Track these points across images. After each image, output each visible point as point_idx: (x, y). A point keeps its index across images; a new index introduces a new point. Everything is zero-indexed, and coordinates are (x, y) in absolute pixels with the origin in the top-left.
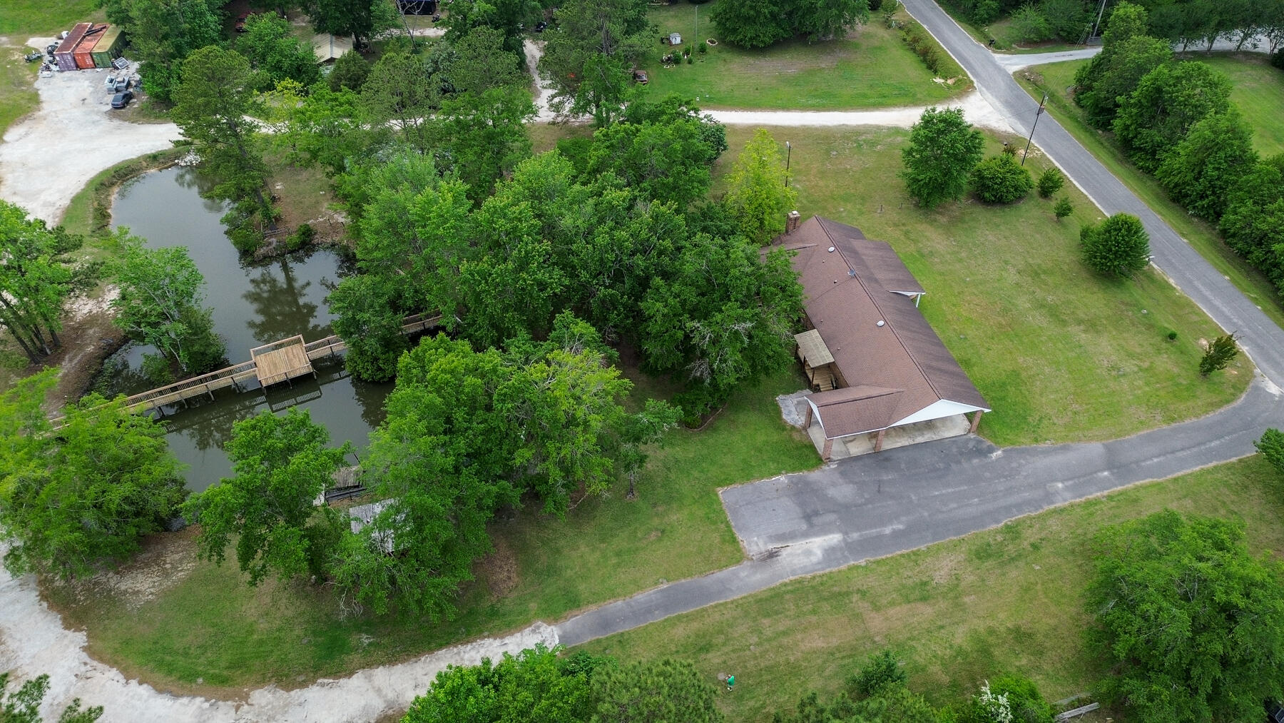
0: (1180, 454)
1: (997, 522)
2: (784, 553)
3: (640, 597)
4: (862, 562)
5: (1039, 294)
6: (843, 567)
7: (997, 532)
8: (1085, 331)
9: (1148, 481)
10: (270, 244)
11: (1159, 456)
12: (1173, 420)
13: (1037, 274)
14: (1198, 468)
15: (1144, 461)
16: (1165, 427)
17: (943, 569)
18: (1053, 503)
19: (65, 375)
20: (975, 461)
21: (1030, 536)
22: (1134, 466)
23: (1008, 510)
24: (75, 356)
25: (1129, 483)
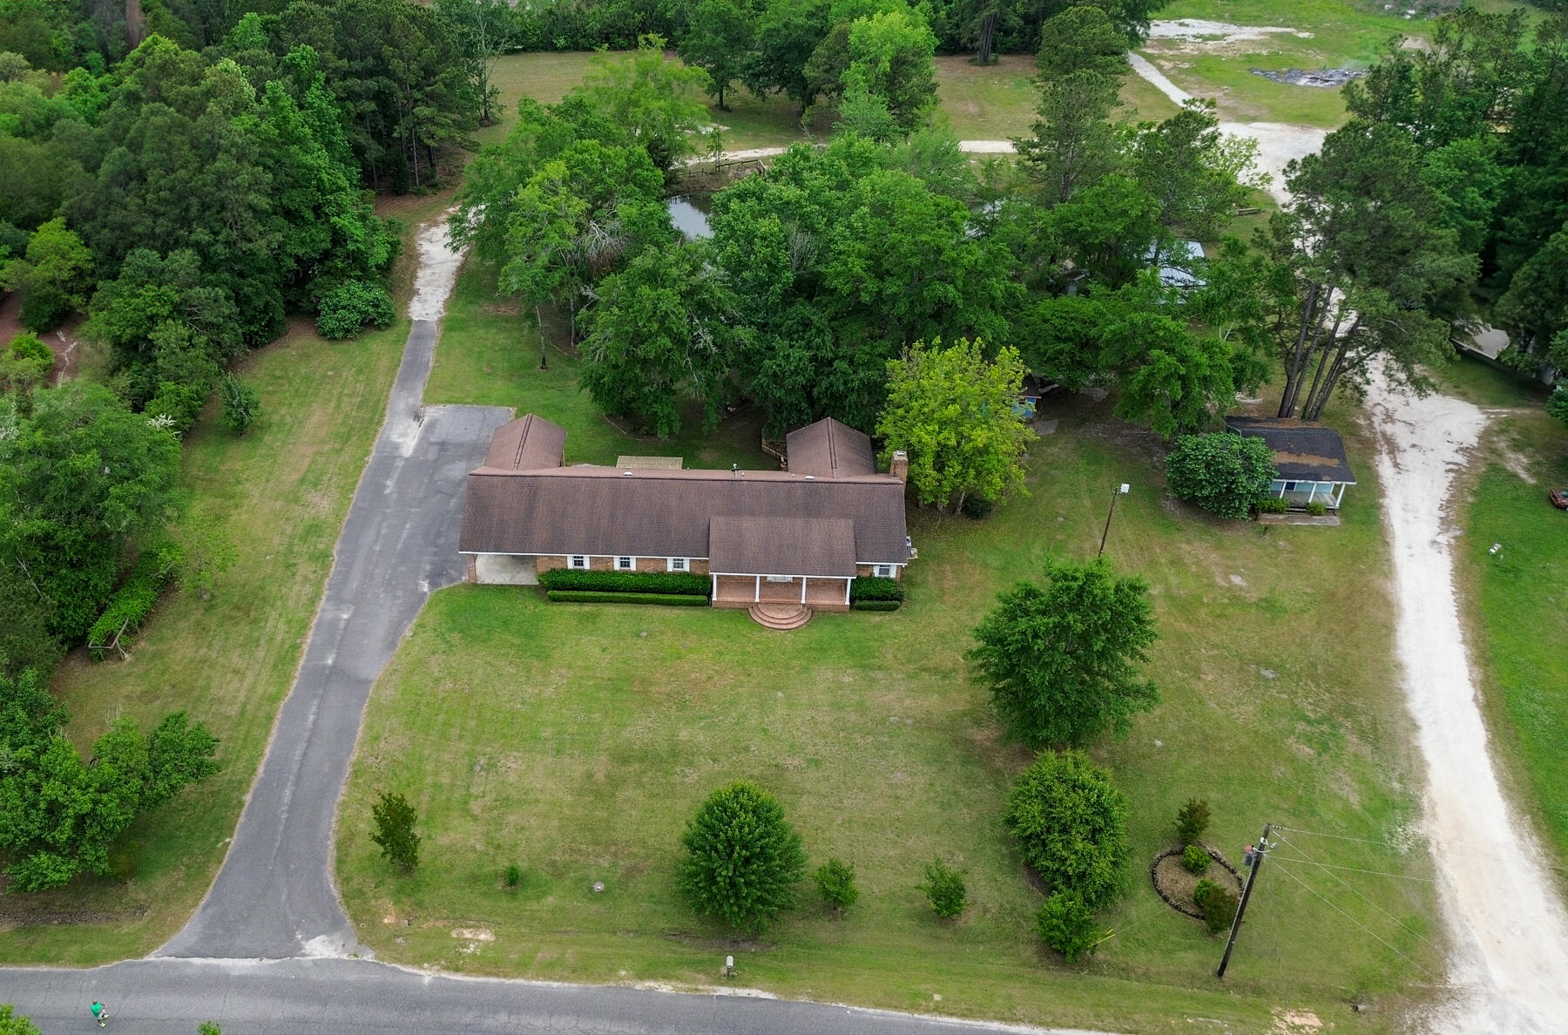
0: (302, 746)
1: (340, 552)
4: (370, 459)
6: (374, 448)
7: (329, 547)
9: (291, 693)
11: (315, 723)
12: (355, 774)
14: (267, 751)
15: (319, 707)
16: (353, 758)
17: (322, 505)
18: (328, 599)
20: (428, 567)
21: (305, 569)
22: (320, 691)
25: (301, 674)
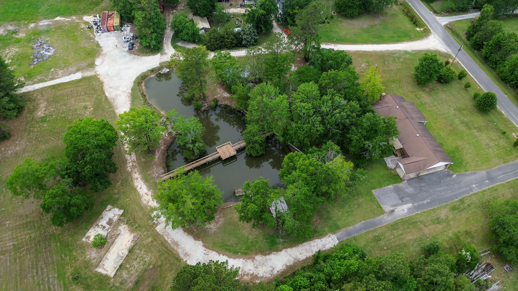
0: (508, 174)
1: (457, 198)
2: (396, 210)
3: (357, 225)
4: (419, 212)
5: (462, 118)
6: (414, 214)
7: (457, 201)
8: (477, 132)
9: (499, 183)
10: (205, 106)
11: (502, 175)
12: (506, 162)
13: (460, 111)
14: (514, 179)
15: (498, 177)
16: (504, 165)
17: (443, 213)
18: (473, 191)
19: (159, 157)
20: (448, 178)
21: (467, 202)
22: (495, 178)
23: (460, 194)
24: (159, 150)
25: (494, 184)
